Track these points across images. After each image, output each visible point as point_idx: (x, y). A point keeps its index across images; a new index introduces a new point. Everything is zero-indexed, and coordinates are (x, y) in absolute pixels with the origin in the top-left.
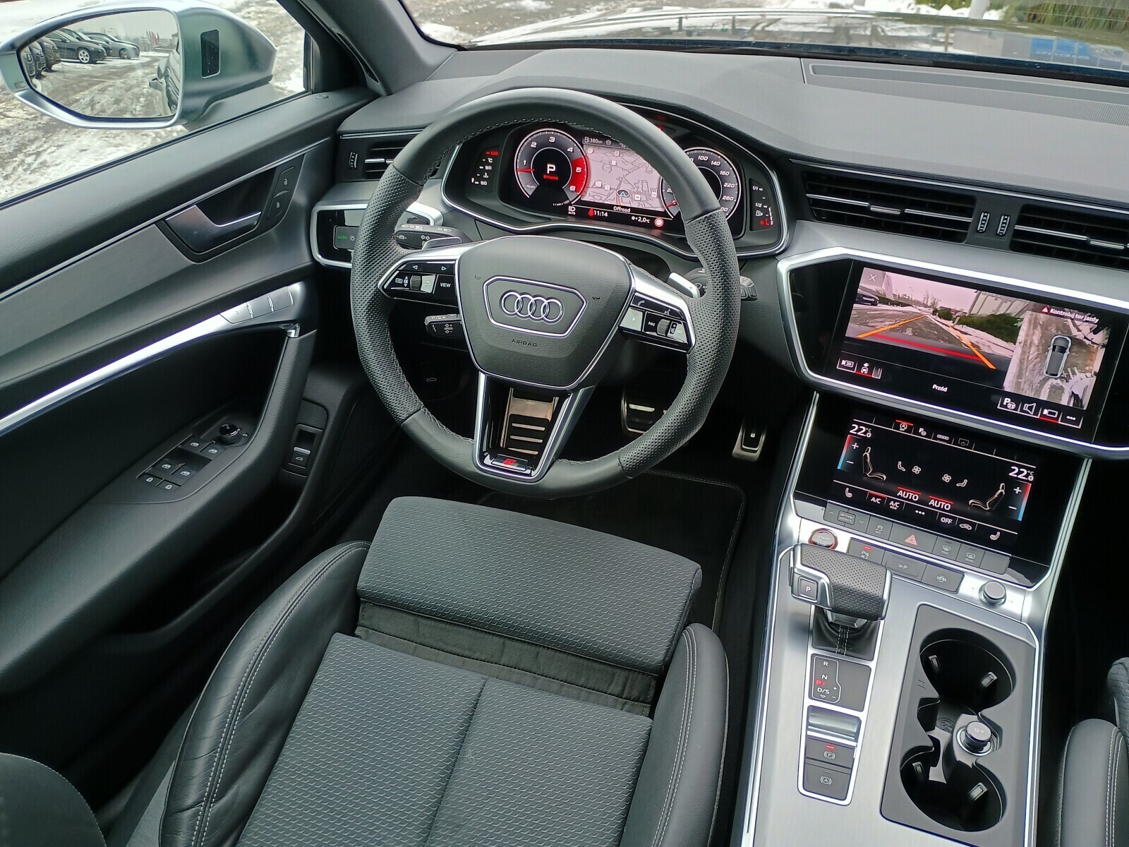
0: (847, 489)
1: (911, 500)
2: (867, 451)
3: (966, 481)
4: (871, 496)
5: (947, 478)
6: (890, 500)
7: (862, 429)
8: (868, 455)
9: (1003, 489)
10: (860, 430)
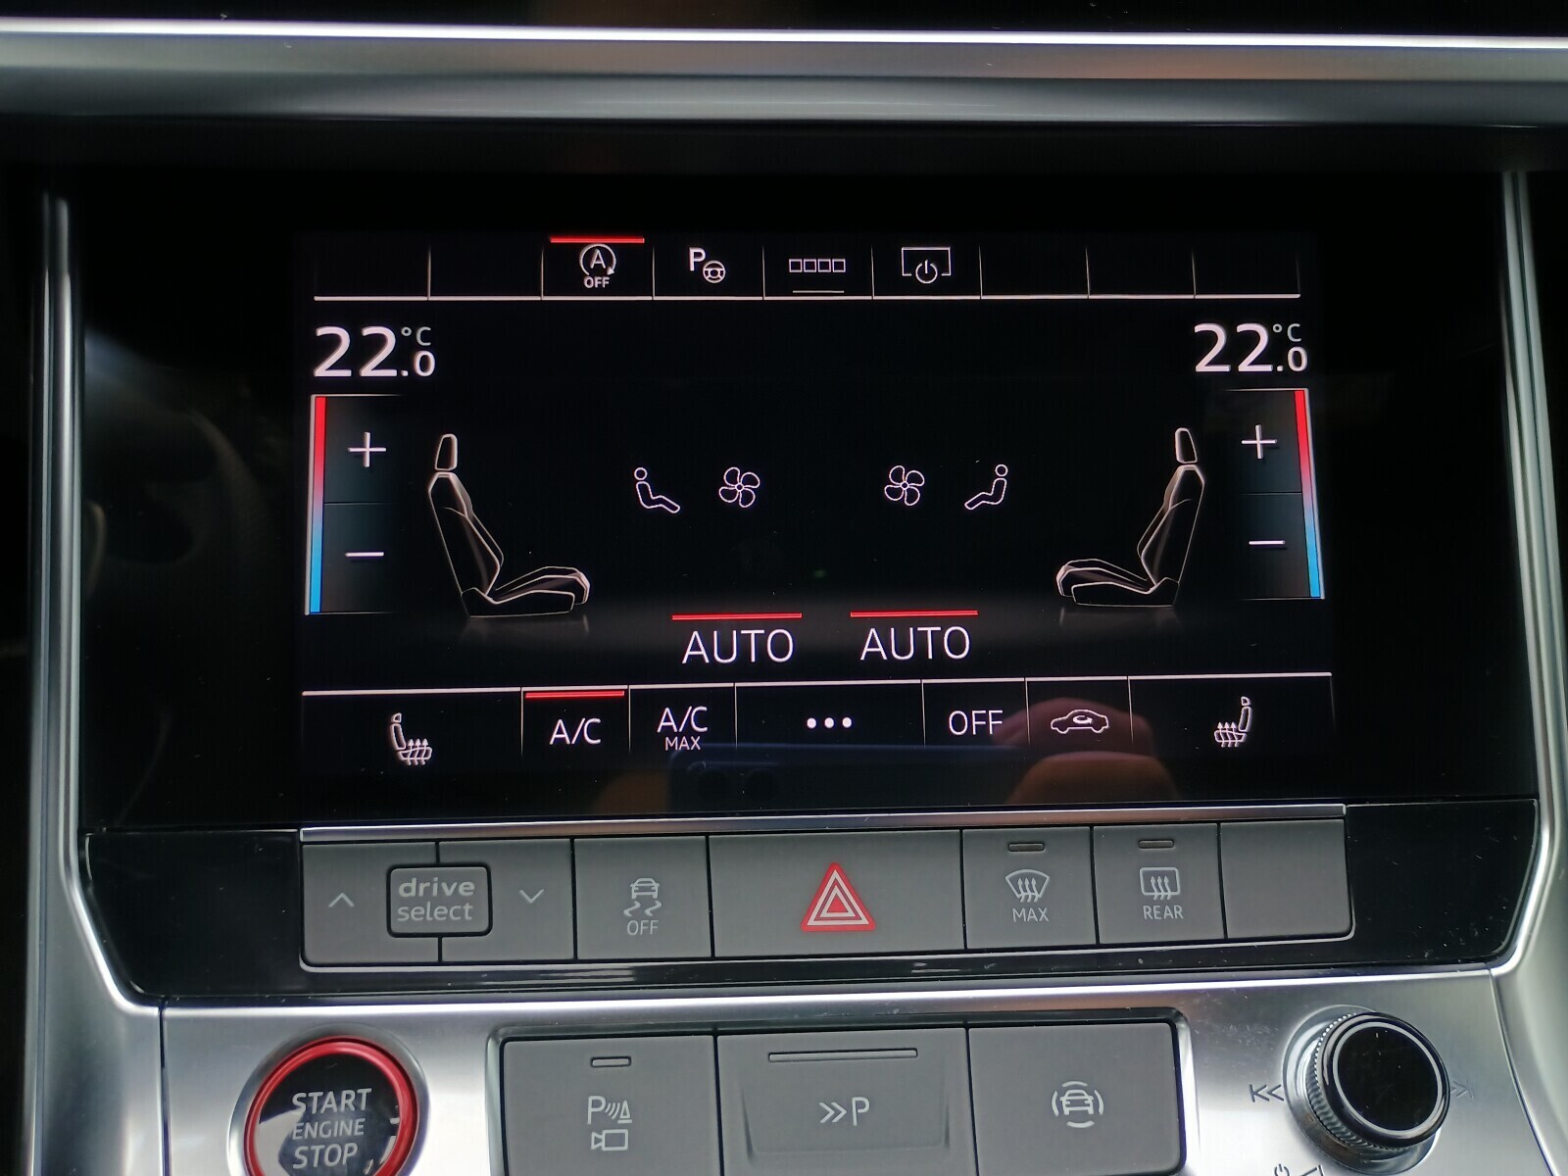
0: (397, 720)
1: (765, 669)
2: (445, 463)
3: (1001, 473)
4: (545, 713)
5: (905, 485)
6: (649, 705)
7: (380, 340)
8: (453, 478)
9: (1188, 456)
10: (363, 349)
